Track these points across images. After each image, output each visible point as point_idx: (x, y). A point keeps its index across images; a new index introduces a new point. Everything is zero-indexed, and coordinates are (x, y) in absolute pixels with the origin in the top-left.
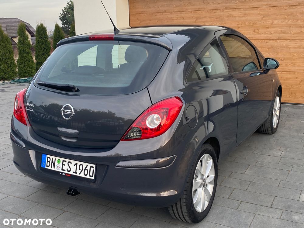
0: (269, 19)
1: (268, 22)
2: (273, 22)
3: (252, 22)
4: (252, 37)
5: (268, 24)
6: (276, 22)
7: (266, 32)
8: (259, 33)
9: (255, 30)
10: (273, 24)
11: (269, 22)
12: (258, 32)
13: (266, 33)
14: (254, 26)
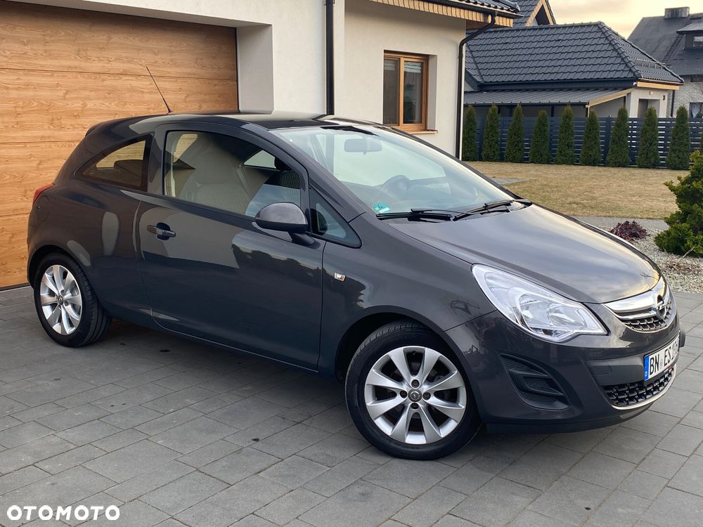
0: (77, 98)
1: (76, 105)
2: (85, 105)
3: (44, 103)
4: (49, 137)
5: (76, 109)
6: (90, 105)
7: (76, 126)
8: (61, 128)
9: (53, 120)
10: (86, 108)
11: (79, 105)
12: (59, 126)
13: (75, 128)
14: (50, 111)
